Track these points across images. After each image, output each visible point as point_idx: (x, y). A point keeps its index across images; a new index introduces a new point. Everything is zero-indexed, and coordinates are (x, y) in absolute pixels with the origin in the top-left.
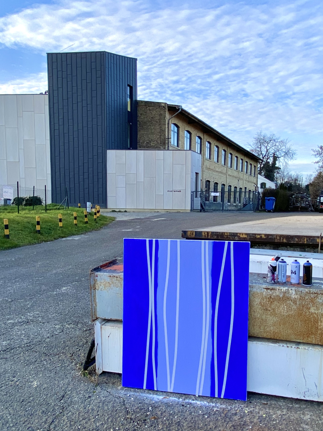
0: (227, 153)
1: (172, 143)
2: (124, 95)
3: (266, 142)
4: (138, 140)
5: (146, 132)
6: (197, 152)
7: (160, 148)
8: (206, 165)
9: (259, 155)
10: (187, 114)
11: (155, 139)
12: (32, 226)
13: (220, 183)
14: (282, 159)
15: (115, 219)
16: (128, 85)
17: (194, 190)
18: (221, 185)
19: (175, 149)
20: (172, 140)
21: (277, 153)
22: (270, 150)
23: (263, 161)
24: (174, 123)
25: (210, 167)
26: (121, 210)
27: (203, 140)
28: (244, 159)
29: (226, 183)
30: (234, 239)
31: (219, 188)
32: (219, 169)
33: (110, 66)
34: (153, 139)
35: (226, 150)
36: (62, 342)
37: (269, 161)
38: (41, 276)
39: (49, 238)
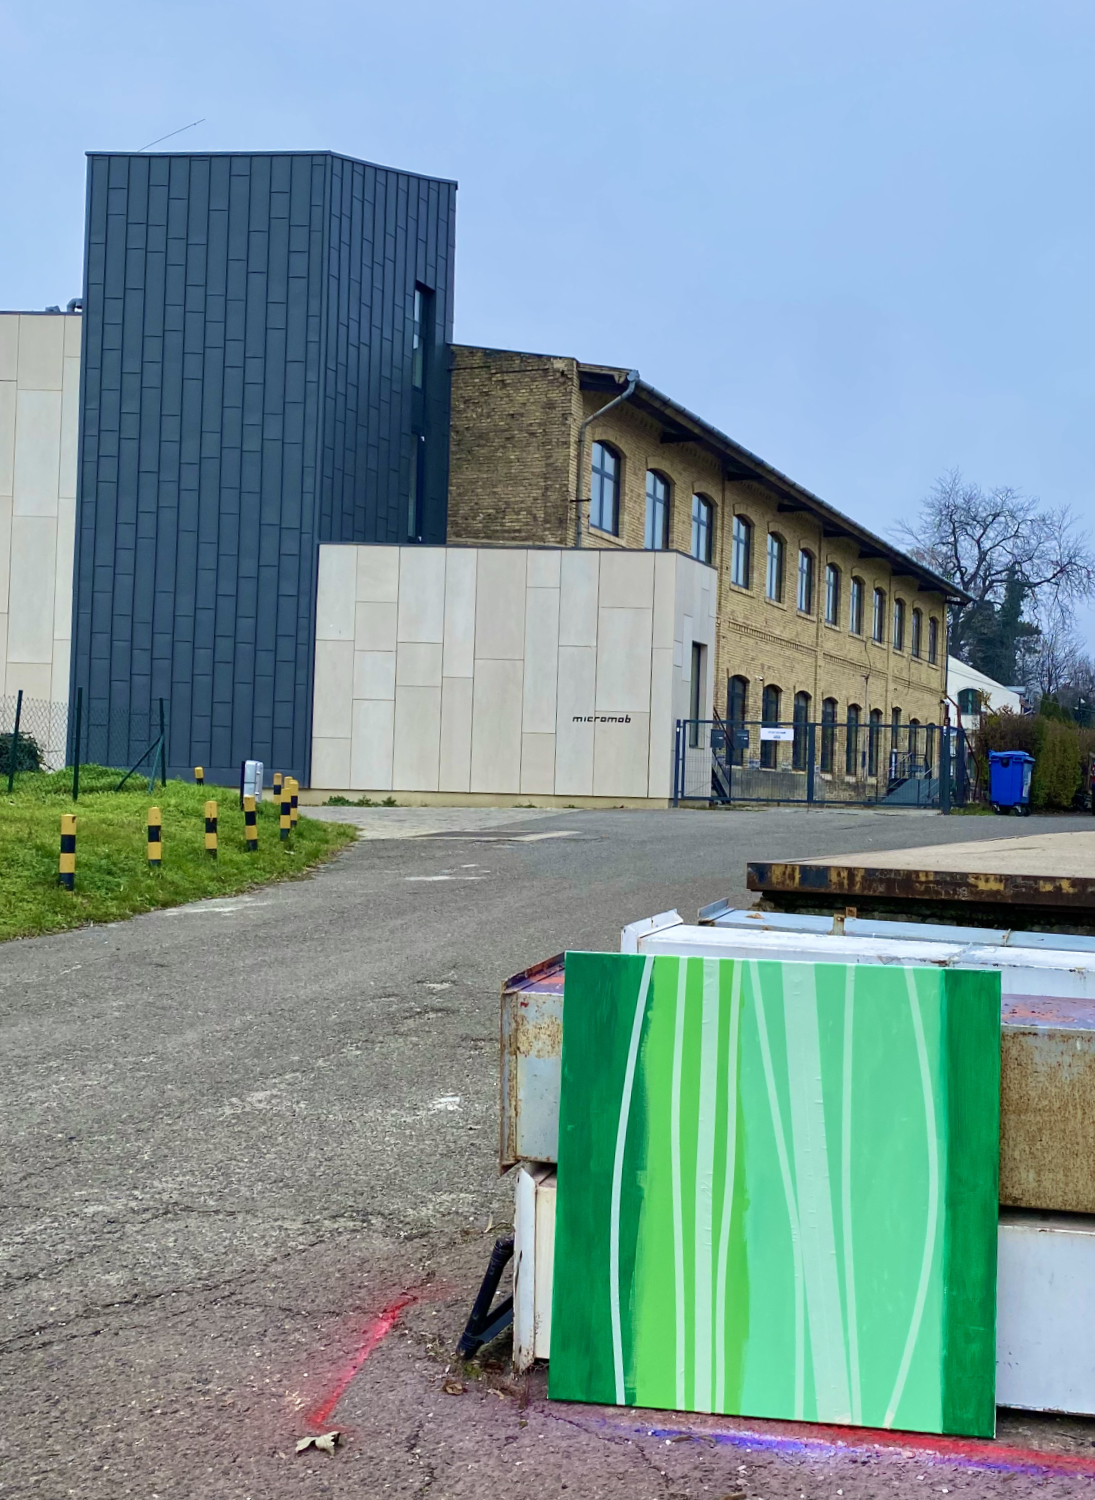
0: (820, 562)
1: (594, 519)
2: (399, 326)
3: (978, 519)
4: (449, 505)
5: (487, 472)
6: (694, 554)
7: (542, 539)
8: (733, 612)
9: (946, 572)
10: (657, 404)
11: (522, 502)
12: (37, 855)
13: (788, 689)
14: (1045, 593)
15: (359, 833)
16: (419, 286)
17: (686, 715)
18: (793, 697)
19: (605, 545)
20: (593, 508)
21: (1026, 567)
22: (995, 555)
23: (967, 599)
24: (604, 438)
25: (748, 619)
26: (369, 796)
27: (719, 510)
28: (890, 591)
29: (815, 690)
30: (956, 897)
31: (787, 708)
32: (784, 627)
33: (346, 211)
34: (516, 502)
35: (815, 550)
36: (333, 1273)
37: (989, 597)
38: (145, 1051)
39: (113, 907)
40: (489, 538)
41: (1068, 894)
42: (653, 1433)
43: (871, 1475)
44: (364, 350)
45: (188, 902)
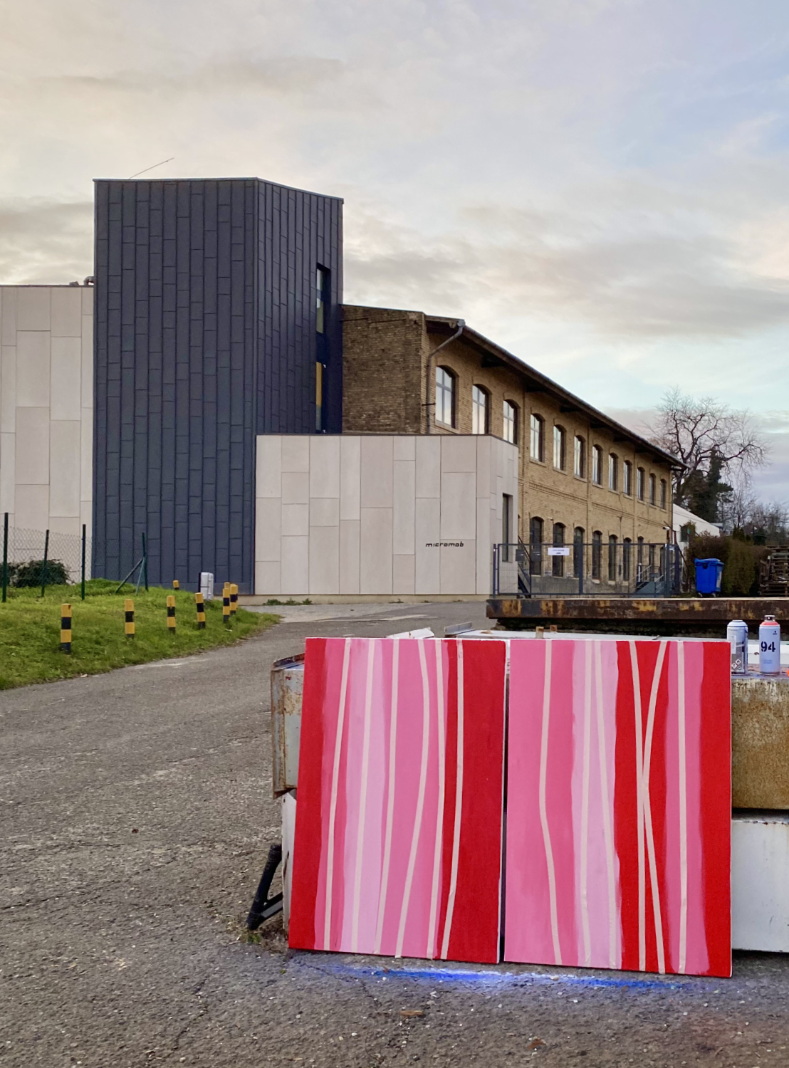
0: (588, 444)
1: (438, 417)
2: (306, 292)
3: (691, 418)
4: (343, 410)
5: (367, 387)
6: (505, 438)
7: (404, 430)
8: (532, 476)
9: (672, 452)
10: (477, 342)
11: (391, 406)
12: (47, 632)
13: (569, 525)
14: (734, 464)
15: (281, 619)
16: (319, 266)
17: (500, 540)
18: (573, 531)
19: (446, 433)
20: (438, 409)
21: (722, 448)
22: (702, 441)
23: (685, 468)
24: (444, 364)
25: (541, 481)
26: (294, 599)
27: (521, 410)
28: (634, 463)
29: (587, 526)
30: (625, 616)
31: (569, 536)
32: (566, 486)
33: (269, 217)
34: (386, 407)
35: (585, 437)
36: (176, 880)
37: (699, 467)
38: (90, 748)
39: (97, 665)
40: (370, 430)
41: (699, 611)
42: (375, 973)
43: (525, 993)
44: (284, 308)
45: (152, 661)
